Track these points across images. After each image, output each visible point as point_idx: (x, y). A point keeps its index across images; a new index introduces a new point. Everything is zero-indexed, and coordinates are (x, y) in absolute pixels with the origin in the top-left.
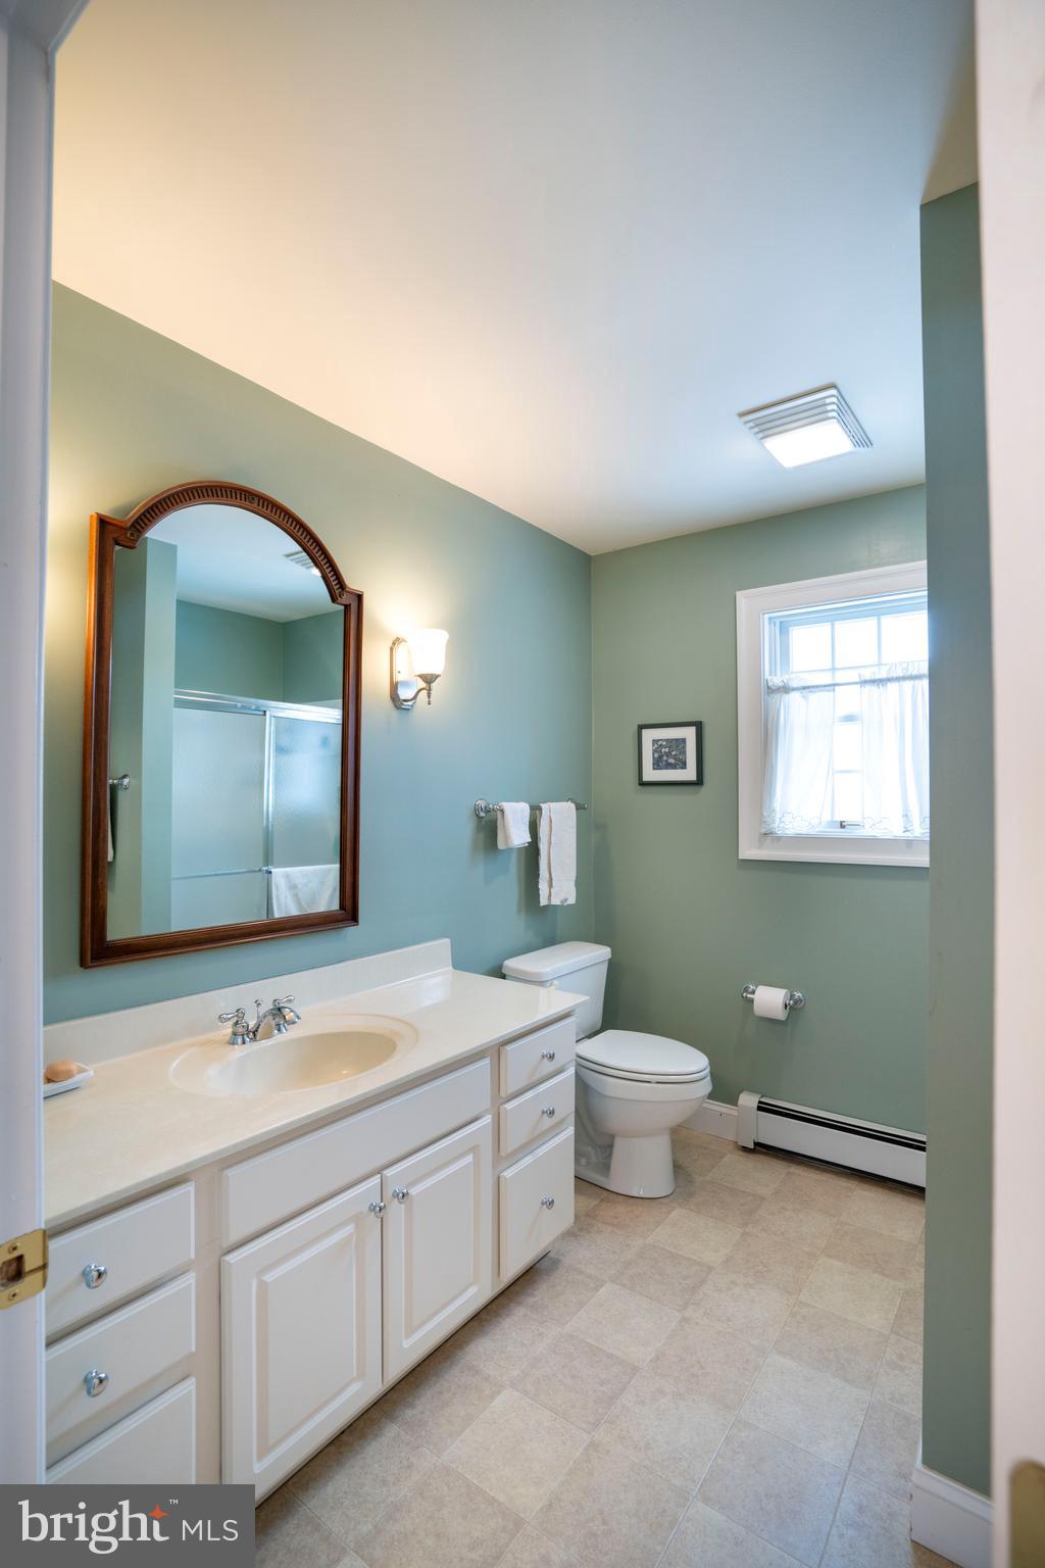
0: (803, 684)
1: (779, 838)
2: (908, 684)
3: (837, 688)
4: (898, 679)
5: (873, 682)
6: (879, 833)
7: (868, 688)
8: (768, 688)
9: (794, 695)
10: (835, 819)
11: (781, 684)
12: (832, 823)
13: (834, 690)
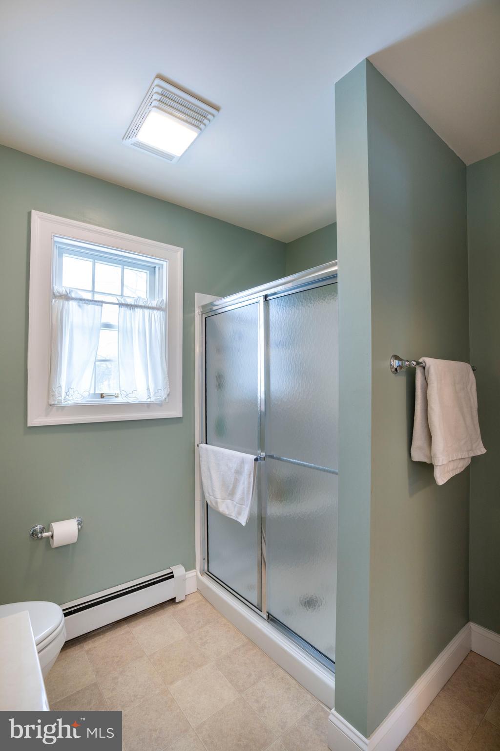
0: (79, 297)
1: (63, 408)
2: (147, 311)
3: (104, 304)
4: (141, 307)
5: (127, 305)
6: (131, 400)
7: (123, 309)
8: (54, 294)
9: (73, 305)
10: (97, 392)
11: (64, 293)
12: (95, 395)
13: (102, 306)
